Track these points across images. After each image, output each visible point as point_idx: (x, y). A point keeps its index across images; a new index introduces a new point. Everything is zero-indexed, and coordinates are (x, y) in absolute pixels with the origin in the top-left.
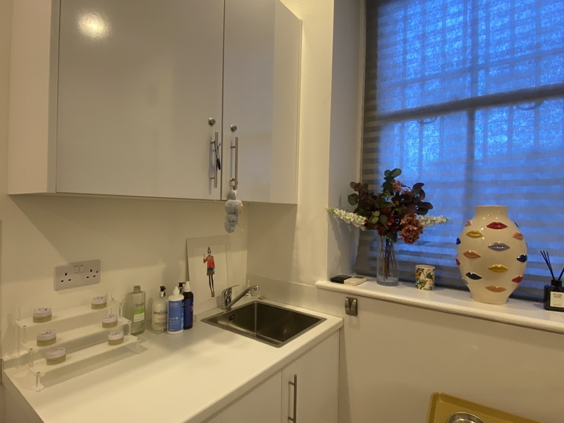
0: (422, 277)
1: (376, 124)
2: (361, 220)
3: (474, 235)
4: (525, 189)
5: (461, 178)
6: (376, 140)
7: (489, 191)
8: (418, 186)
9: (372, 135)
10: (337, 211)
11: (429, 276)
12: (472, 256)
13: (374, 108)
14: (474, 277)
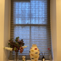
0: (24, 59)
1: (13, 26)
2: (11, 49)
3: (33, 51)
4: (38, 41)
5: (29, 38)
6: (13, 29)
7: (33, 41)
8: (22, 40)
9: (12, 28)
10: (6, 48)
11: (25, 59)
12: (33, 55)
13: (13, 23)
14: (33, 59)
